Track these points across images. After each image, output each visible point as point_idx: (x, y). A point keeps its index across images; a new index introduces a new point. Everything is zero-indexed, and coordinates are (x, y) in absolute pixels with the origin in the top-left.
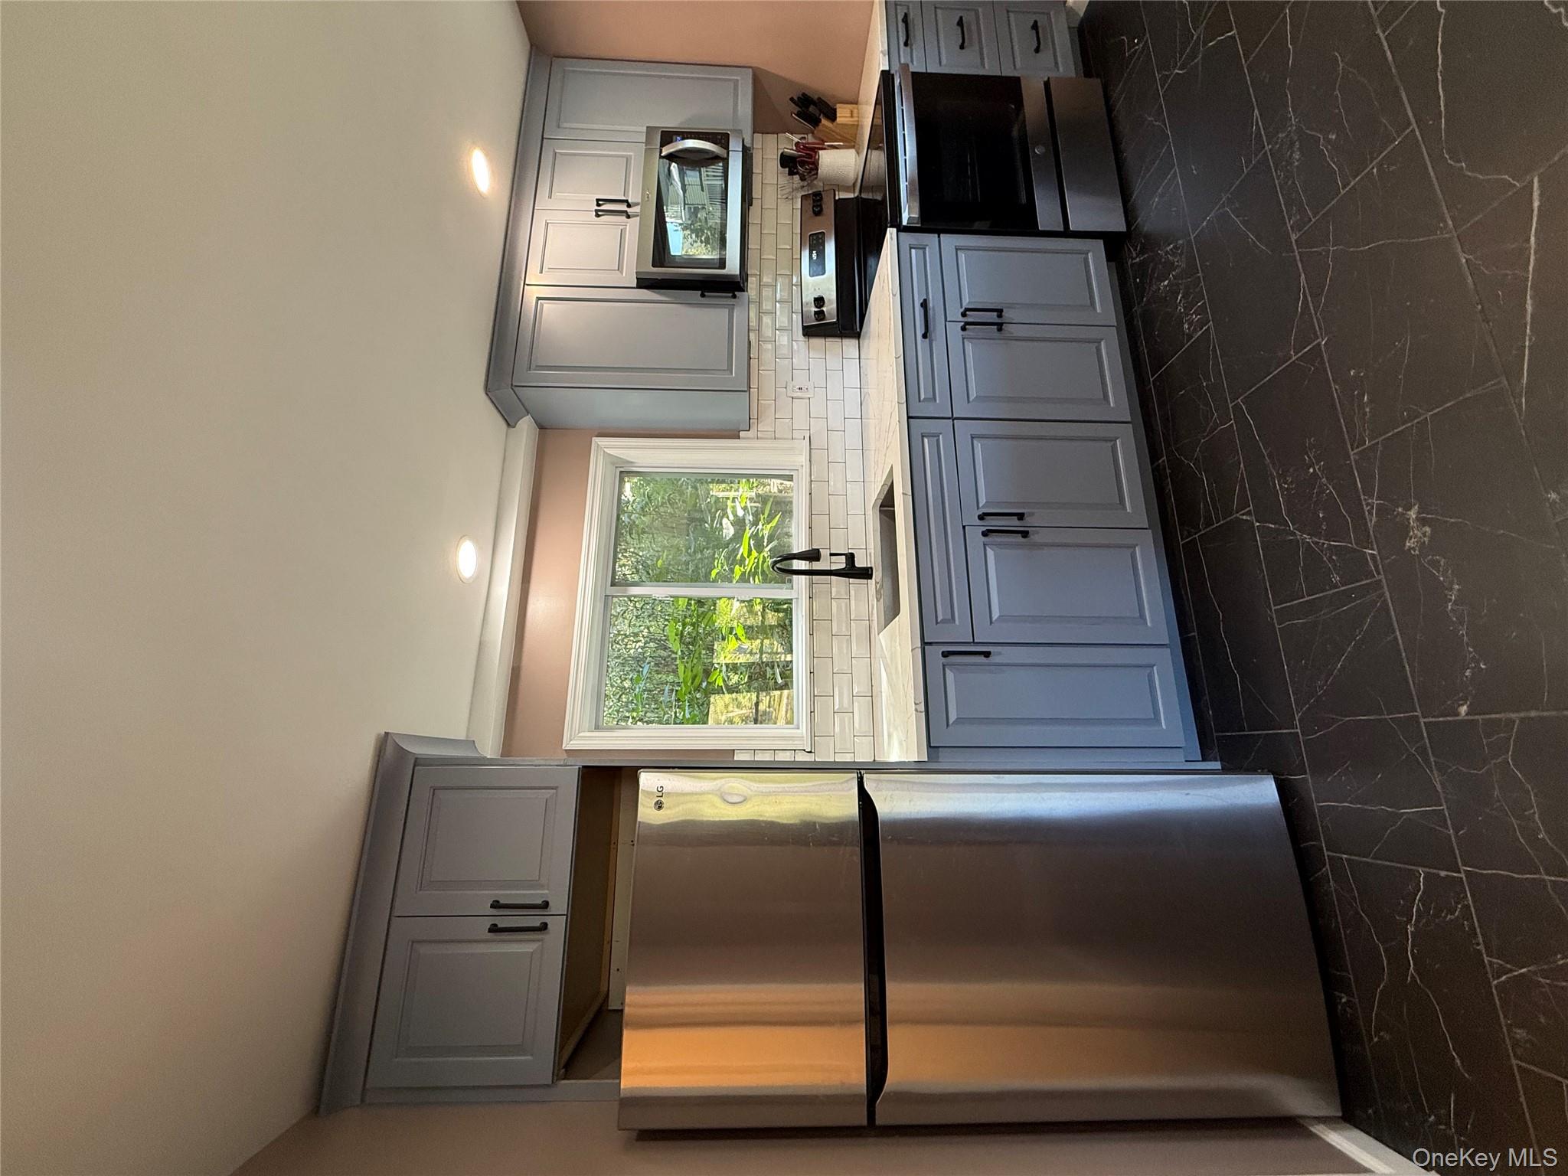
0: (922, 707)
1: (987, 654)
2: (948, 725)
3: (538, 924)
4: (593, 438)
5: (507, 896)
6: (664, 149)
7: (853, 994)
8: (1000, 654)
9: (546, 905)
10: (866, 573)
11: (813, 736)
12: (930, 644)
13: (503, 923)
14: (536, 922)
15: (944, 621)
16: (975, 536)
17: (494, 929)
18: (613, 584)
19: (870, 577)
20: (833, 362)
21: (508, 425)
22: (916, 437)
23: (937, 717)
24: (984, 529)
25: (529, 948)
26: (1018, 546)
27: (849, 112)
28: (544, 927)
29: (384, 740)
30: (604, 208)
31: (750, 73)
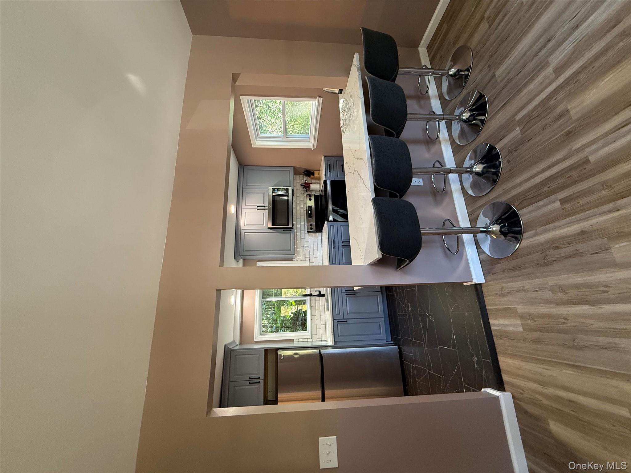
0: (333, 334)
1: (346, 321)
2: (338, 337)
3: (258, 382)
4: (257, 262)
5: (252, 376)
6: (273, 194)
7: (319, 393)
8: (349, 321)
9: (259, 378)
10: (323, 295)
11: (312, 335)
12: (335, 319)
13: (251, 382)
14: (258, 381)
15: (338, 314)
16: (344, 295)
17: (250, 383)
18: (263, 298)
19: (324, 296)
20: (315, 239)
21: (237, 262)
23: (336, 336)
24: (346, 293)
25: (257, 386)
26: (354, 297)
27: (317, 173)
28: (259, 382)
29: (225, 346)
30: (259, 208)
31: (293, 168)
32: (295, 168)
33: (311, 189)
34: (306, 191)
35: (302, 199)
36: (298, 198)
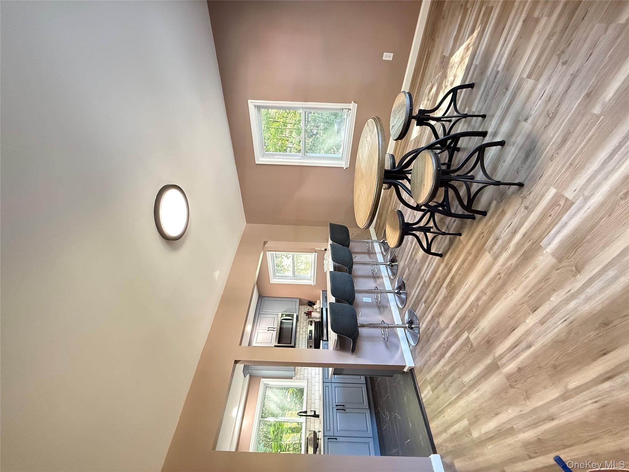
1: (336, 439)
4: (262, 379)
6: (282, 318)
8: (339, 439)
12: (325, 436)
16: (335, 410)
18: (262, 418)
19: (319, 417)
21: (245, 376)
22: (324, 387)
24: (337, 409)
26: (344, 413)
30: (269, 329)
31: (299, 299)
32: (300, 300)
33: (312, 316)
34: (309, 318)
35: (305, 324)
36: (302, 324)
